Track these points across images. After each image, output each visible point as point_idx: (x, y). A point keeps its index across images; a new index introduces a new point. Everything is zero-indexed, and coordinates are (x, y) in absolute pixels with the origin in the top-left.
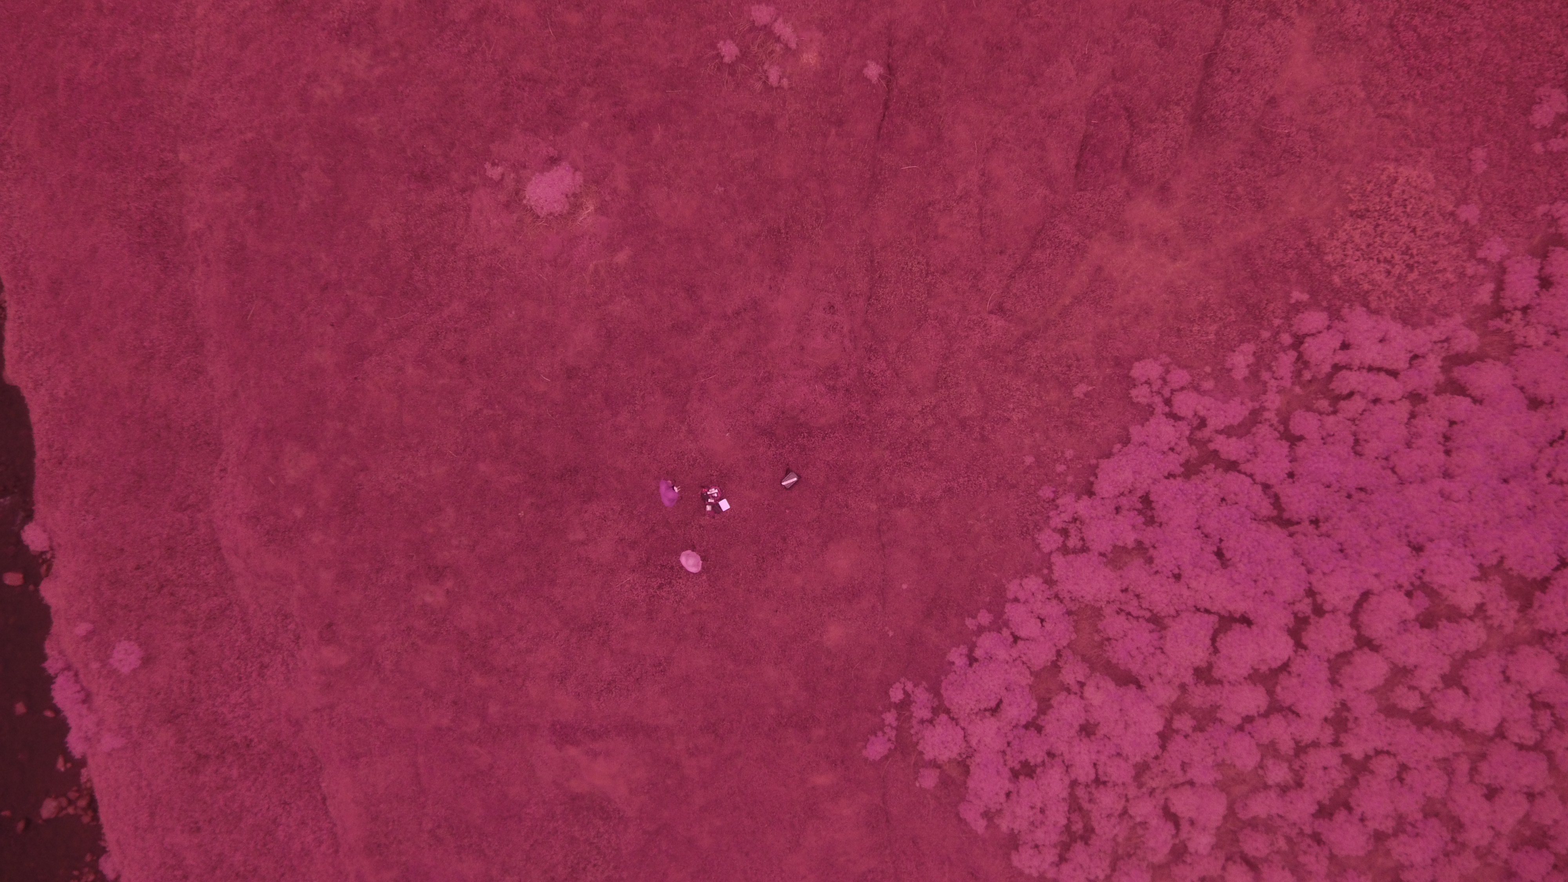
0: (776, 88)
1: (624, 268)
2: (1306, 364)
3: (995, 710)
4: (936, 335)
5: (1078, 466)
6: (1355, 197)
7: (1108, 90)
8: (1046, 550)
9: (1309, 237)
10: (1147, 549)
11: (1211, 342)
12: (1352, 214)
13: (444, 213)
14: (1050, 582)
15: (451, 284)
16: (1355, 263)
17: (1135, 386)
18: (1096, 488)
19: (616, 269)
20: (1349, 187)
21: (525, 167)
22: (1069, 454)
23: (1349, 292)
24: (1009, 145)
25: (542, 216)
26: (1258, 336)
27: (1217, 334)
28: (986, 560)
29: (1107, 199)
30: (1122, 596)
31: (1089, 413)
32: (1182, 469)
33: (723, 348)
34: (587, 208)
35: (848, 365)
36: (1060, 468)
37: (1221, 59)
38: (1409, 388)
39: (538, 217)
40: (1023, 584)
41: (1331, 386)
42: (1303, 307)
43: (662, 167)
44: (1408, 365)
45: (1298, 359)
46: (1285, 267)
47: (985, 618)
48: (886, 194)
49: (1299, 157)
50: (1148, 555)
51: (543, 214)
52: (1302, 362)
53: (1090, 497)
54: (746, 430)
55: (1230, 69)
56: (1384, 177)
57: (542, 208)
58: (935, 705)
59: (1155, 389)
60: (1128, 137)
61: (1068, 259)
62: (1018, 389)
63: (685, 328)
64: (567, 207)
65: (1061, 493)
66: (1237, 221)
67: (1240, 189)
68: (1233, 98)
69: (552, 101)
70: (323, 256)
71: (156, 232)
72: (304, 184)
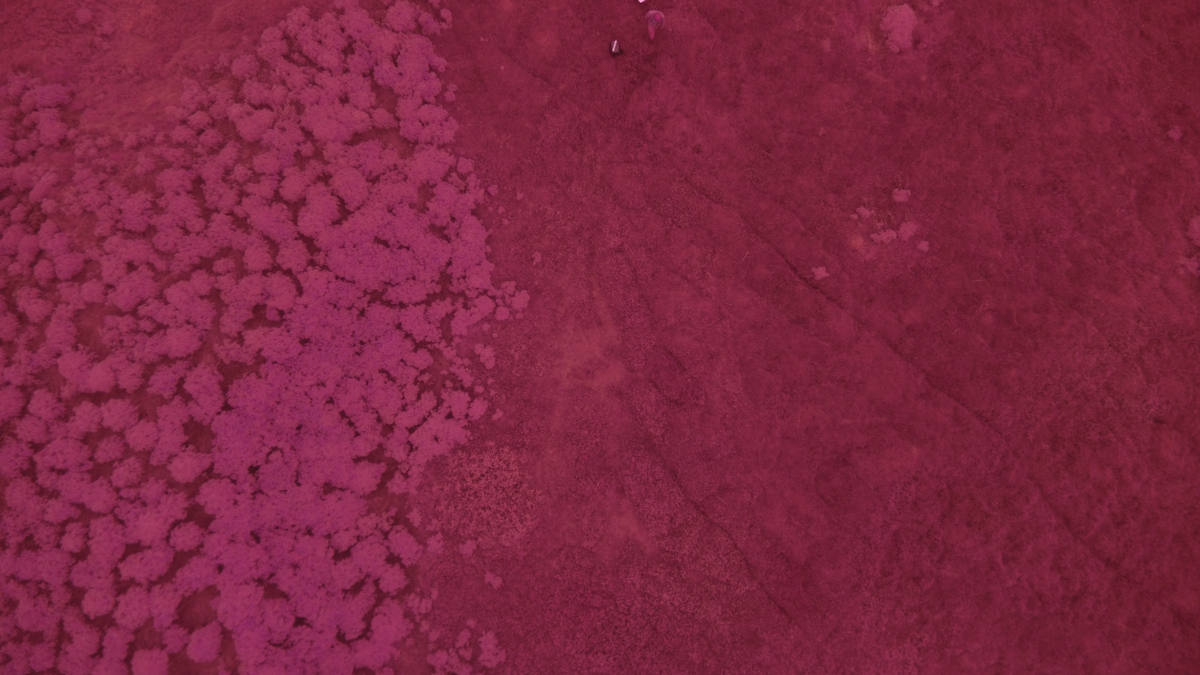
0: (855, 210)
1: (819, 41)
2: (455, 389)
3: (394, 59)
6: (530, 492)
7: (702, 403)
9: (527, 449)
10: (419, 210)
11: (509, 349)
12: (521, 483)
14: (441, 146)
16: (492, 461)
17: (516, 287)
18: (474, 218)
19: (822, 36)
20: (538, 492)
21: (926, 22)
22: (506, 222)
23: (478, 445)
24: (713, 323)
25: (888, 9)
26: (492, 377)
27: (512, 356)
28: (481, 127)
29: (638, 356)
30: (403, 175)
31: (520, 252)
32: (448, 273)
33: (724, 66)
34: (873, 43)
35: (656, 137)
37: (669, 480)
38: (396, 430)
39: (889, 7)
40: (452, 132)
41: (432, 393)
42: (490, 415)
43: (862, 107)
44: (410, 440)
45: (462, 386)
46: (521, 422)
47: (450, 96)
48: (741, 231)
49: (578, 479)
50: (415, 208)
51: (890, 10)
52: (459, 387)
53: (472, 210)
55: (659, 480)
56: (528, 516)
57: (893, 10)
58: (423, 30)
59: (507, 297)
60: (665, 392)
61: (620, 309)
63: (754, 51)
64: (883, 28)
65: (487, 198)
66: (568, 417)
67: (586, 433)
68: (642, 468)
69: (953, 68)
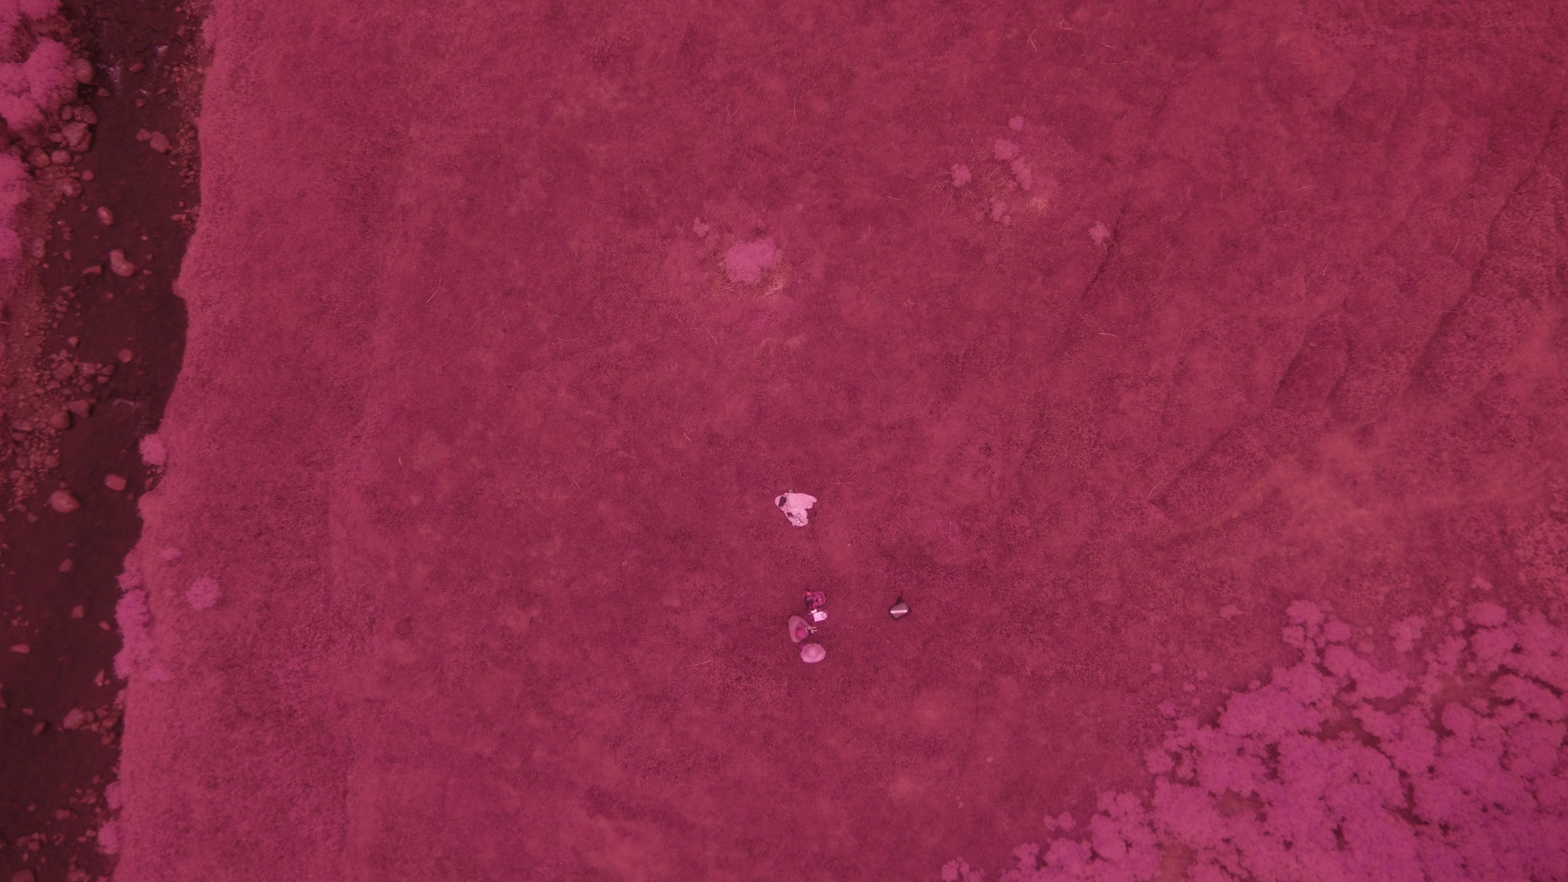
0: (996, 222)
1: (794, 353)
2: (1473, 656)
4: (1089, 508)
5: (1209, 691)
7: (1336, 317)
8: (1152, 771)
9: (1504, 525)
10: (1262, 805)
11: (1378, 603)
13: (640, 253)
14: (1148, 807)
15: (627, 322)
16: (1545, 565)
17: (1288, 624)
18: (1223, 720)
19: (785, 352)
20: (1556, 486)
21: (730, 231)
23: (1532, 594)
25: (733, 282)
26: (1430, 612)
27: (1387, 596)
28: (1083, 760)
29: (1305, 425)
30: (1222, 847)
31: (1233, 638)
32: (1320, 730)
33: (868, 458)
34: (776, 285)
35: (989, 511)
36: (1188, 687)
39: (729, 281)
40: (1118, 799)
41: (1493, 687)
43: (861, 266)
45: (1465, 649)
47: (1067, 822)
48: (1076, 354)
49: (1513, 441)
50: (1262, 810)
51: (734, 280)
52: (1470, 654)
53: (1214, 729)
54: (868, 545)
55: (1466, 334)
57: (736, 275)
59: (1310, 635)
60: (1343, 370)
61: (1248, 472)
62: (1161, 590)
63: (836, 428)
64: (758, 280)
65: (1182, 713)
66: (1434, 486)
67: (1445, 456)
68: (1462, 363)
69: (775, 177)
70: (516, 262)
71: (367, 195)
72: (520, 190)
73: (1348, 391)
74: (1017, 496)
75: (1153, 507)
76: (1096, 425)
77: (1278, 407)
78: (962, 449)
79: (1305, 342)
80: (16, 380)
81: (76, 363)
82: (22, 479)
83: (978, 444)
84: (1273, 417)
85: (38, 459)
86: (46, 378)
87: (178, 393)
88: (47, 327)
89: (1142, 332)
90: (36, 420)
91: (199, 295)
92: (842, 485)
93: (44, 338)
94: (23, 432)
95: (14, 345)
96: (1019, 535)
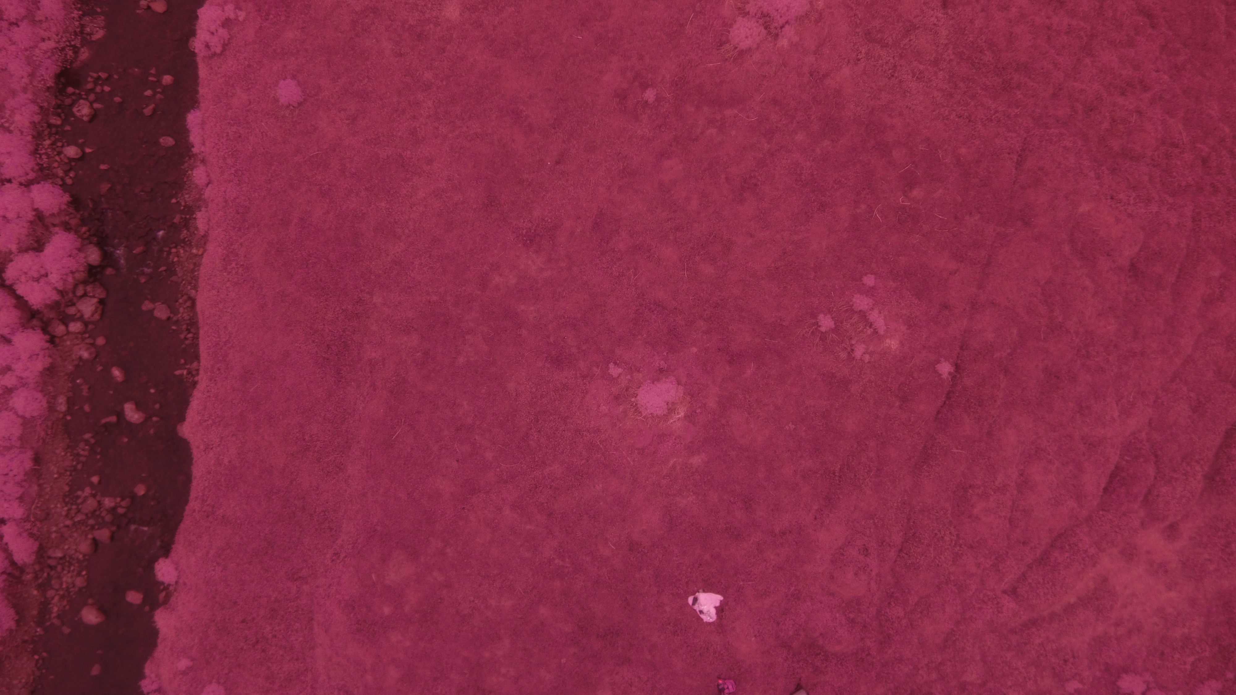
4: (953, 599)
7: (1144, 435)
11: (1186, 671)
13: (565, 390)
15: (557, 449)
24: (1050, 457)
25: (644, 414)
29: (1125, 525)
33: (765, 560)
34: (678, 414)
39: (640, 413)
48: (934, 467)
54: (769, 638)
57: (646, 409)
62: (1016, 669)
64: (665, 411)
66: (1226, 572)
70: (465, 403)
71: (340, 351)
72: (466, 344)
73: (1158, 496)
74: (892, 590)
75: (1007, 597)
76: (955, 527)
77: (1103, 510)
78: (843, 549)
79: (1120, 455)
80: (48, 514)
81: (98, 498)
82: (57, 598)
83: (857, 546)
84: (1100, 518)
85: (70, 580)
86: (73, 512)
87: (186, 524)
88: (72, 468)
89: (987, 448)
90: (66, 547)
91: (203, 440)
92: (744, 585)
93: (71, 478)
94: (55, 558)
95: (45, 486)
96: (896, 625)
